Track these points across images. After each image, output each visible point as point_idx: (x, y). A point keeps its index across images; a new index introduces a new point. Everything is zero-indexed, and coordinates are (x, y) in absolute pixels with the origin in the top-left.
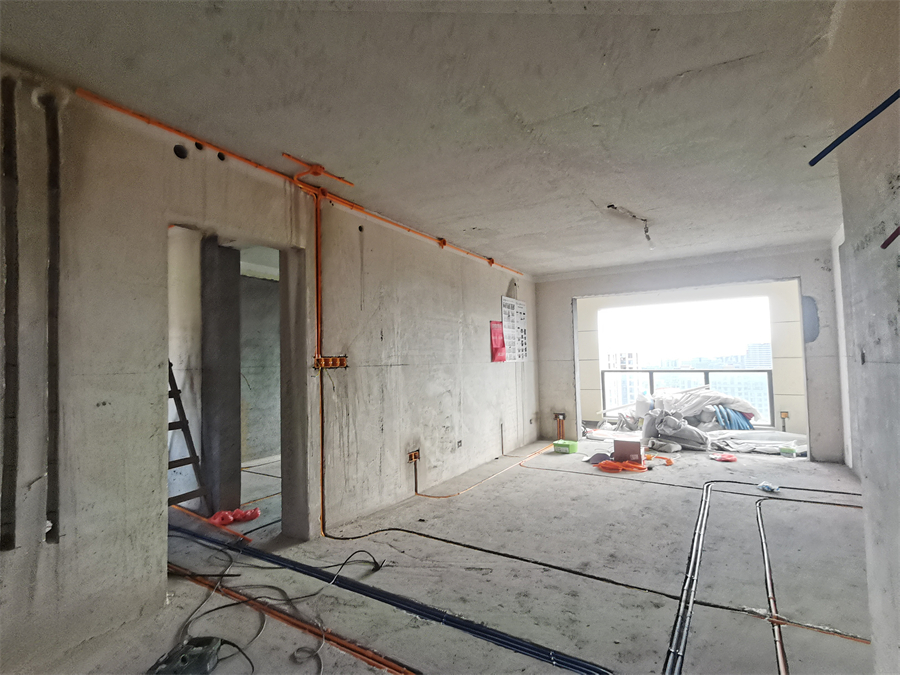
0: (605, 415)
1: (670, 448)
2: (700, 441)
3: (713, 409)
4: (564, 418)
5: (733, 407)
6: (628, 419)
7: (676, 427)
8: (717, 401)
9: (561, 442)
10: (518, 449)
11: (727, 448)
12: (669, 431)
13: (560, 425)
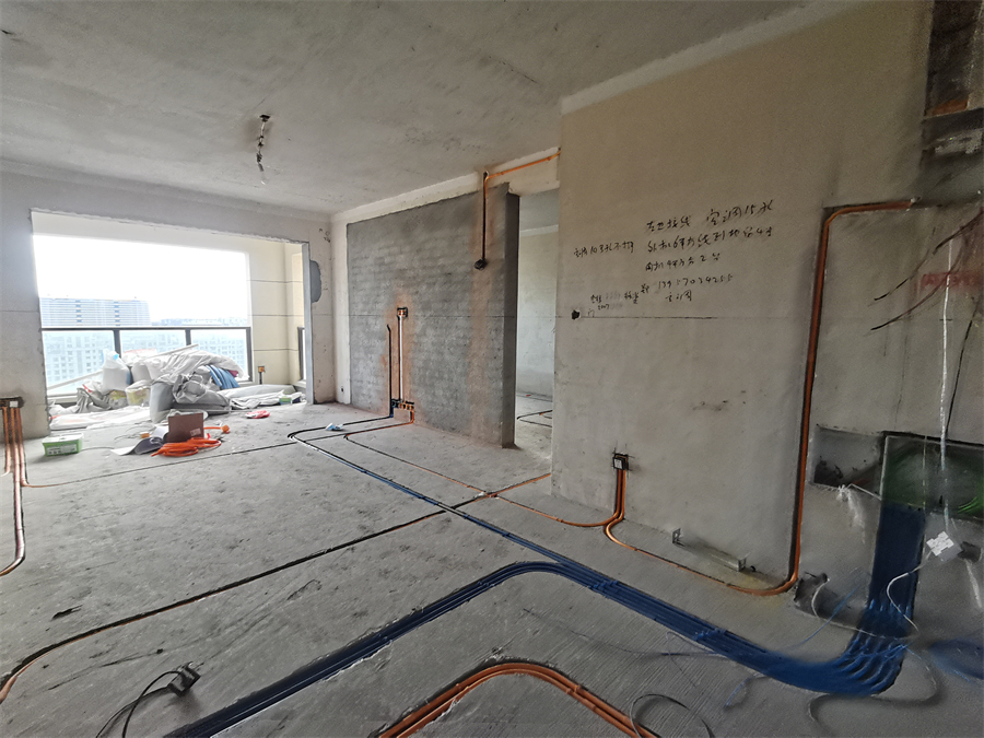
2: (223, 404)
3: (207, 369)
4: (22, 403)
5: (222, 365)
6: (92, 395)
7: (200, 393)
8: (208, 361)
13: (11, 415)
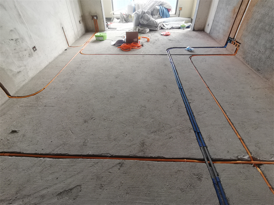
0: (113, 13)
1: (145, 31)
2: (156, 26)
3: (158, 7)
4: (97, 18)
5: (165, 6)
6: (124, 16)
7: (148, 20)
9: (98, 34)
10: (77, 40)
11: (164, 27)
12: (145, 22)
13: (96, 22)
